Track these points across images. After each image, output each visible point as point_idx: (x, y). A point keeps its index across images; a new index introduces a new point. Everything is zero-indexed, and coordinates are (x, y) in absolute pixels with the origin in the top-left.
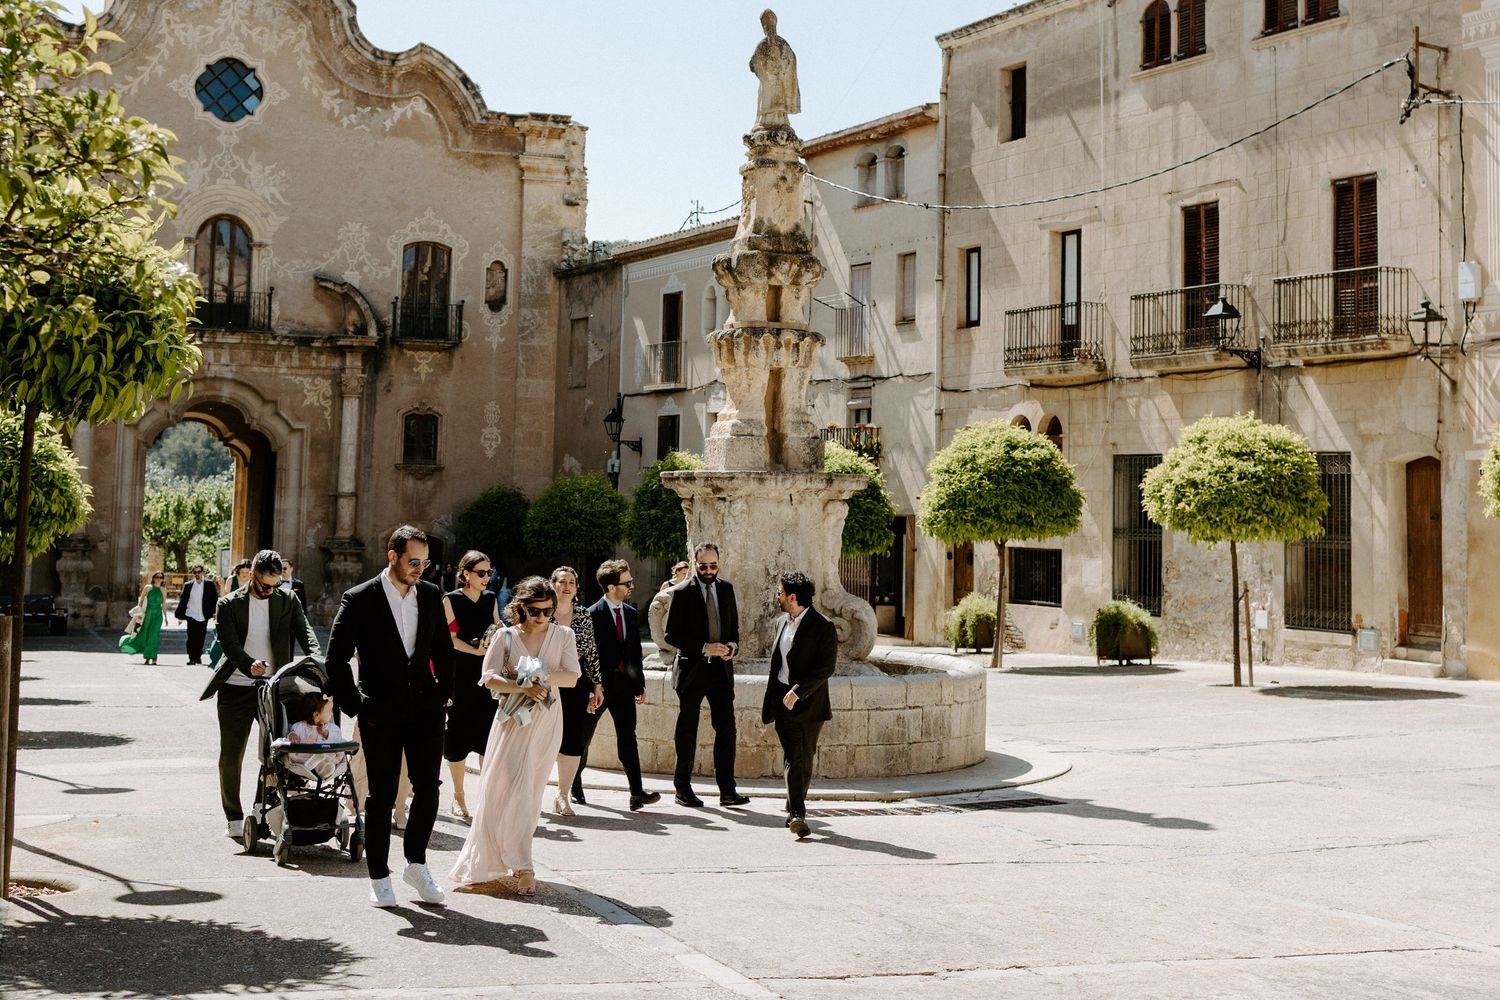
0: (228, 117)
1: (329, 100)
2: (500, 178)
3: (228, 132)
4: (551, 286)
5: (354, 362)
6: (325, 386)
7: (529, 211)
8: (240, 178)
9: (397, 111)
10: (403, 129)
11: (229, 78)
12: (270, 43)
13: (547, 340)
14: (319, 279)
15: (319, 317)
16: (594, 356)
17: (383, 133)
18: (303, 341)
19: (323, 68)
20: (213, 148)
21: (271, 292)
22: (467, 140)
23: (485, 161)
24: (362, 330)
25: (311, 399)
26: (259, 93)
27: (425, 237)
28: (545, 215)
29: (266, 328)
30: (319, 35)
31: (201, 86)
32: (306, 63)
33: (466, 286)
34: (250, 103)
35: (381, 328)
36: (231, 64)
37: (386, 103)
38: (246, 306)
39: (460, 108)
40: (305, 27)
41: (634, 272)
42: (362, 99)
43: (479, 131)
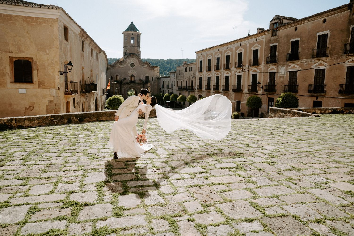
0: (132, 67)
1: (140, 66)
2: (152, 71)
3: (132, 68)
4: (157, 79)
5: (142, 85)
6: (140, 87)
7: (155, 73)
8: (133, 72)
9: (145, 66)
10: (145, 67)
11: (132, 64)
12: (135, 62)
13: (156, 83)
14: (139, 79)
15: (139, 82)
16: (159, 85)
17: (144, 68)
18: (138, 84)
19: (139, 63)
20: (131, 70)
21: (136, 80)
22: (150, 68)
23: (151, 70)
24: (142, 83)
25: (139, 88)
26: (134, 65)
27: (147, 76)
28: (156, 74)
29: (136, 83)
30: (139, 61)
31: (130, 65)
32: (138, 63)
33: (150, 79)
34: (134, 66)
35: (144, 83)
36: (132, 63)
37: (144, 66)
38: (134, 81)
39: (149, 66)
40: (138, 60)
41: (161, 79)
42: (142, 65)
43: (151, 67)
